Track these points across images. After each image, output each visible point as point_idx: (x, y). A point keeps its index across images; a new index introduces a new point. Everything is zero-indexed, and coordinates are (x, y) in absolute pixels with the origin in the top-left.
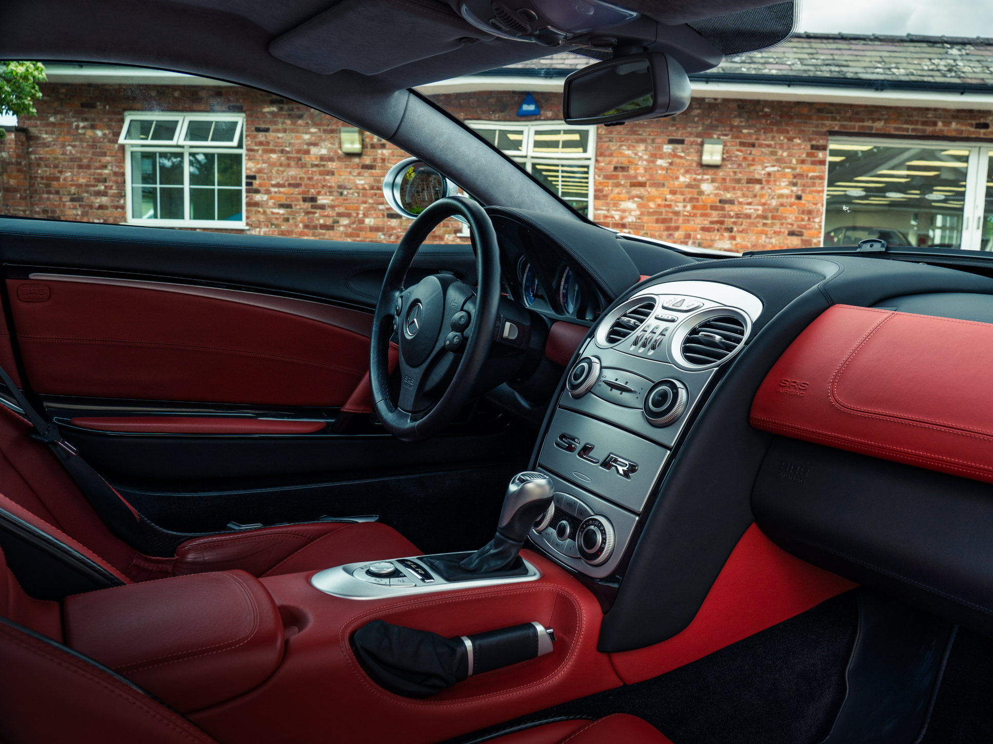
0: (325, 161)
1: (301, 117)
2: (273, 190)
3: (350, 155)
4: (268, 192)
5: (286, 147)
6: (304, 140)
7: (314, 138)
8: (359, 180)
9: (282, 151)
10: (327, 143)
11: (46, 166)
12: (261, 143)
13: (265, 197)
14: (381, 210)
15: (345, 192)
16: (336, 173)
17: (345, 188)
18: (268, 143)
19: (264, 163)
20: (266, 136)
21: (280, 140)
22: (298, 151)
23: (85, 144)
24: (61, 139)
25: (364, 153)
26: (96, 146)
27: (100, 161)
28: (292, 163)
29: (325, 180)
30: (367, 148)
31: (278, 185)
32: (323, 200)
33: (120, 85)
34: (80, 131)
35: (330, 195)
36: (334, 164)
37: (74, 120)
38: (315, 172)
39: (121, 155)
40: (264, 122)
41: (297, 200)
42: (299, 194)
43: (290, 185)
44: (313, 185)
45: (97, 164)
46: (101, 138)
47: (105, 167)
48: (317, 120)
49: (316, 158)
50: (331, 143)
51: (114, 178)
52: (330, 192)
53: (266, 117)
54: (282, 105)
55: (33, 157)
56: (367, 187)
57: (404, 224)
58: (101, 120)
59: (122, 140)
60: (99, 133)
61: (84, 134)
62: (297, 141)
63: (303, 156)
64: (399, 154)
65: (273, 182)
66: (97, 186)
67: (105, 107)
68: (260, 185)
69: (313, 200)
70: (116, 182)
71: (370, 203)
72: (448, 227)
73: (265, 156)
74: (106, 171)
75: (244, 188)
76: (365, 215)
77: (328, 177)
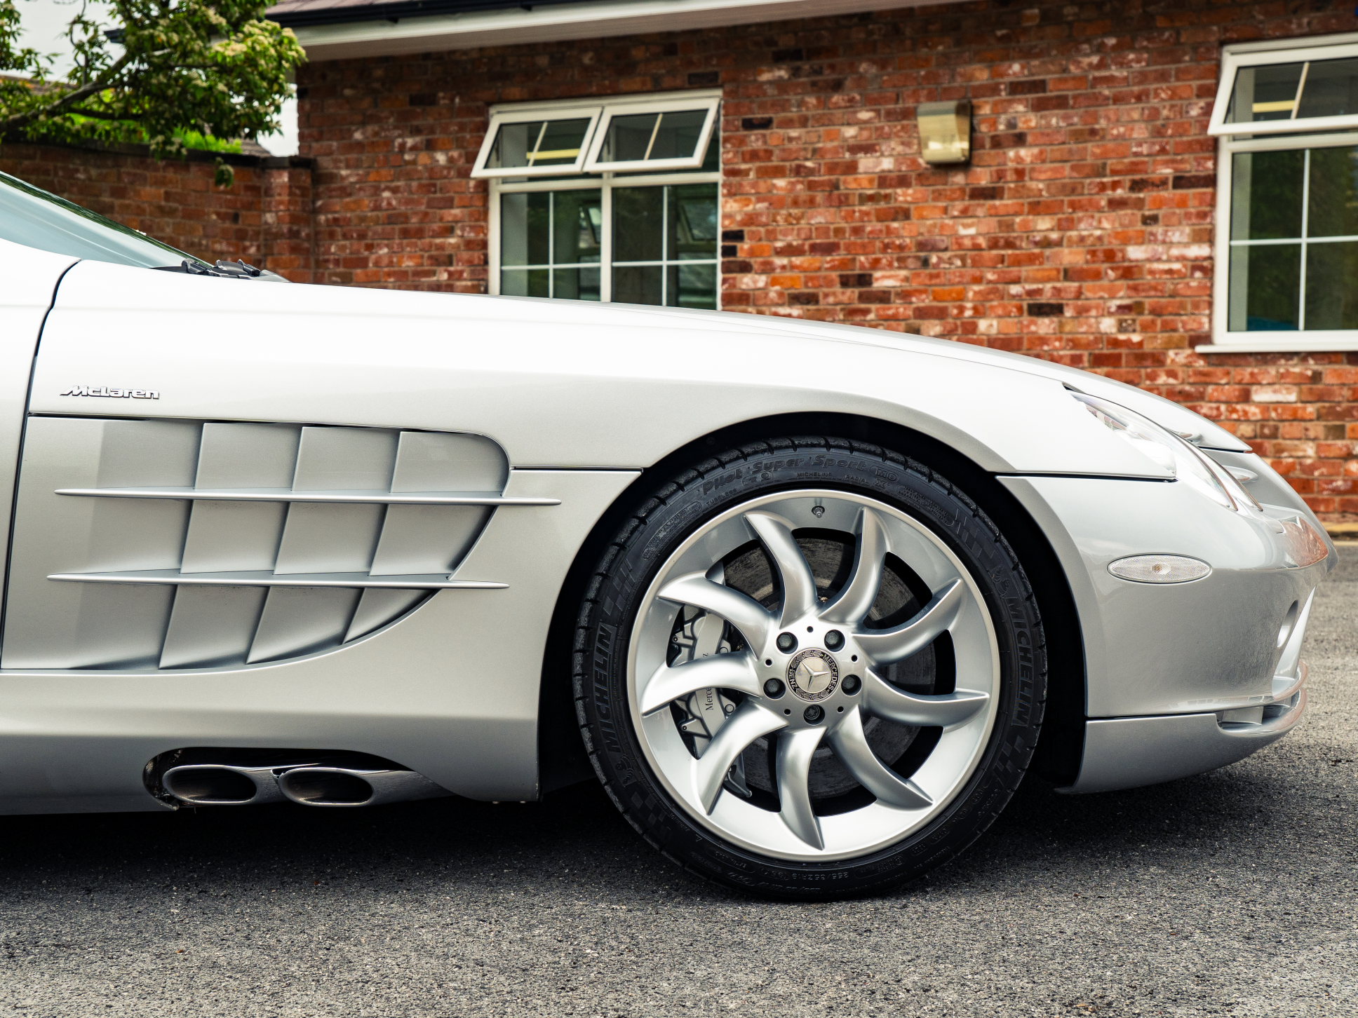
0: (891, 186)
1: (837, 86)
2: (780, 261)
3: (945, 167)
4: (767, 268)
5: (807, 159)
6: (845, 140)
7: (865, 134)
8: (966, 226)
9: (798, 171)
10: (893, 144)
11: (345, 237)
12: (753, 156)
13: (762, 281)
14: (1014, 297)
15: (934, 259)
16: (913, 213)
17: (935, 249)
18: (769, 153)
19: (759, 200)
20: (764, 136)
21: (793, 146)
22: (832, 168)
23: (414, 184)
24: (372, 177)
25: (975, 161)
26: (434, 185)
27: (441, 219)
28: (820, 197)
29: (889, 231)
30: (983, 147)
31: (789, 251)
32: (885, 280)
33: (481, 49)
34: (407, 157)
35: (899, 268)
36: (910, 191)
37: (397, 132)
38: (867, 214)
39: (479, 203)
40: (762, 106)
41: (830, 283)
42: (833, 268)
43: (814, 249)
44: (864, 246)
45: (435, 226)
46: (444, 167)
47: (449, 231)
48: (873, 90)
49: (871, 181)
50: (903, 143)
51: (465, 255)
52: (899, 260)
53: (765, 94)
54: (798, 63)
55: (322, 218)
56: (982, 241)
57: (1067, 328)
58: (445, 130)
59: (478, 171)
60: (441, 158)
61: (414, 162)
62: (829, 145)
63: (842, 178)
64: (1057, 155)
65: (779, 244)
66: (434, 273)
67: (452, 100)
68: (752, 252)
69: (864, 280)
70: (470, 263)
71: (990, 282)
72: (1175, 330)
73: (762, 186)
74: (452, 240)
75: (719, 260)
76: (978, 312)
77: (895, 225)
